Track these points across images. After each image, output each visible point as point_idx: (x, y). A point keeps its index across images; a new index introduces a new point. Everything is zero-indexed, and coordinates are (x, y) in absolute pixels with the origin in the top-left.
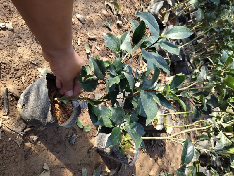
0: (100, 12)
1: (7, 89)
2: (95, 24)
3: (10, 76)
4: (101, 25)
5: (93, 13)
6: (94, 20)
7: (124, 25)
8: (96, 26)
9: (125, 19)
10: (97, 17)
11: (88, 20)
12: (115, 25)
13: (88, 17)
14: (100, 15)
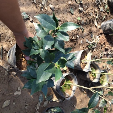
0: (67, 2)
1: (3, 47)
2: (62, 10)
3: (5, 40)
4: (66, 11)
5: (62, 3)
6: (61, 8)
7: (84, 10)
8: (63, 12)
9: (86, 6)
10: (64, 6)
11: (57, 8)
12: (77, 11)
13: (57, 6)
14: (66, 4)
